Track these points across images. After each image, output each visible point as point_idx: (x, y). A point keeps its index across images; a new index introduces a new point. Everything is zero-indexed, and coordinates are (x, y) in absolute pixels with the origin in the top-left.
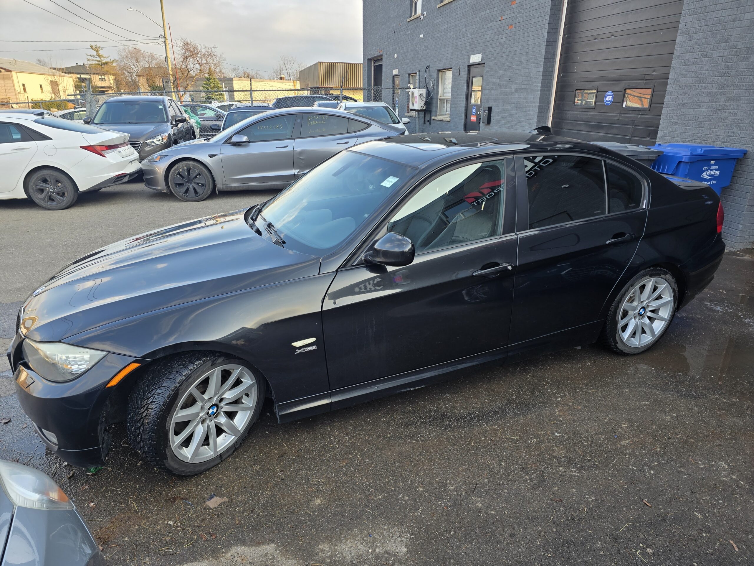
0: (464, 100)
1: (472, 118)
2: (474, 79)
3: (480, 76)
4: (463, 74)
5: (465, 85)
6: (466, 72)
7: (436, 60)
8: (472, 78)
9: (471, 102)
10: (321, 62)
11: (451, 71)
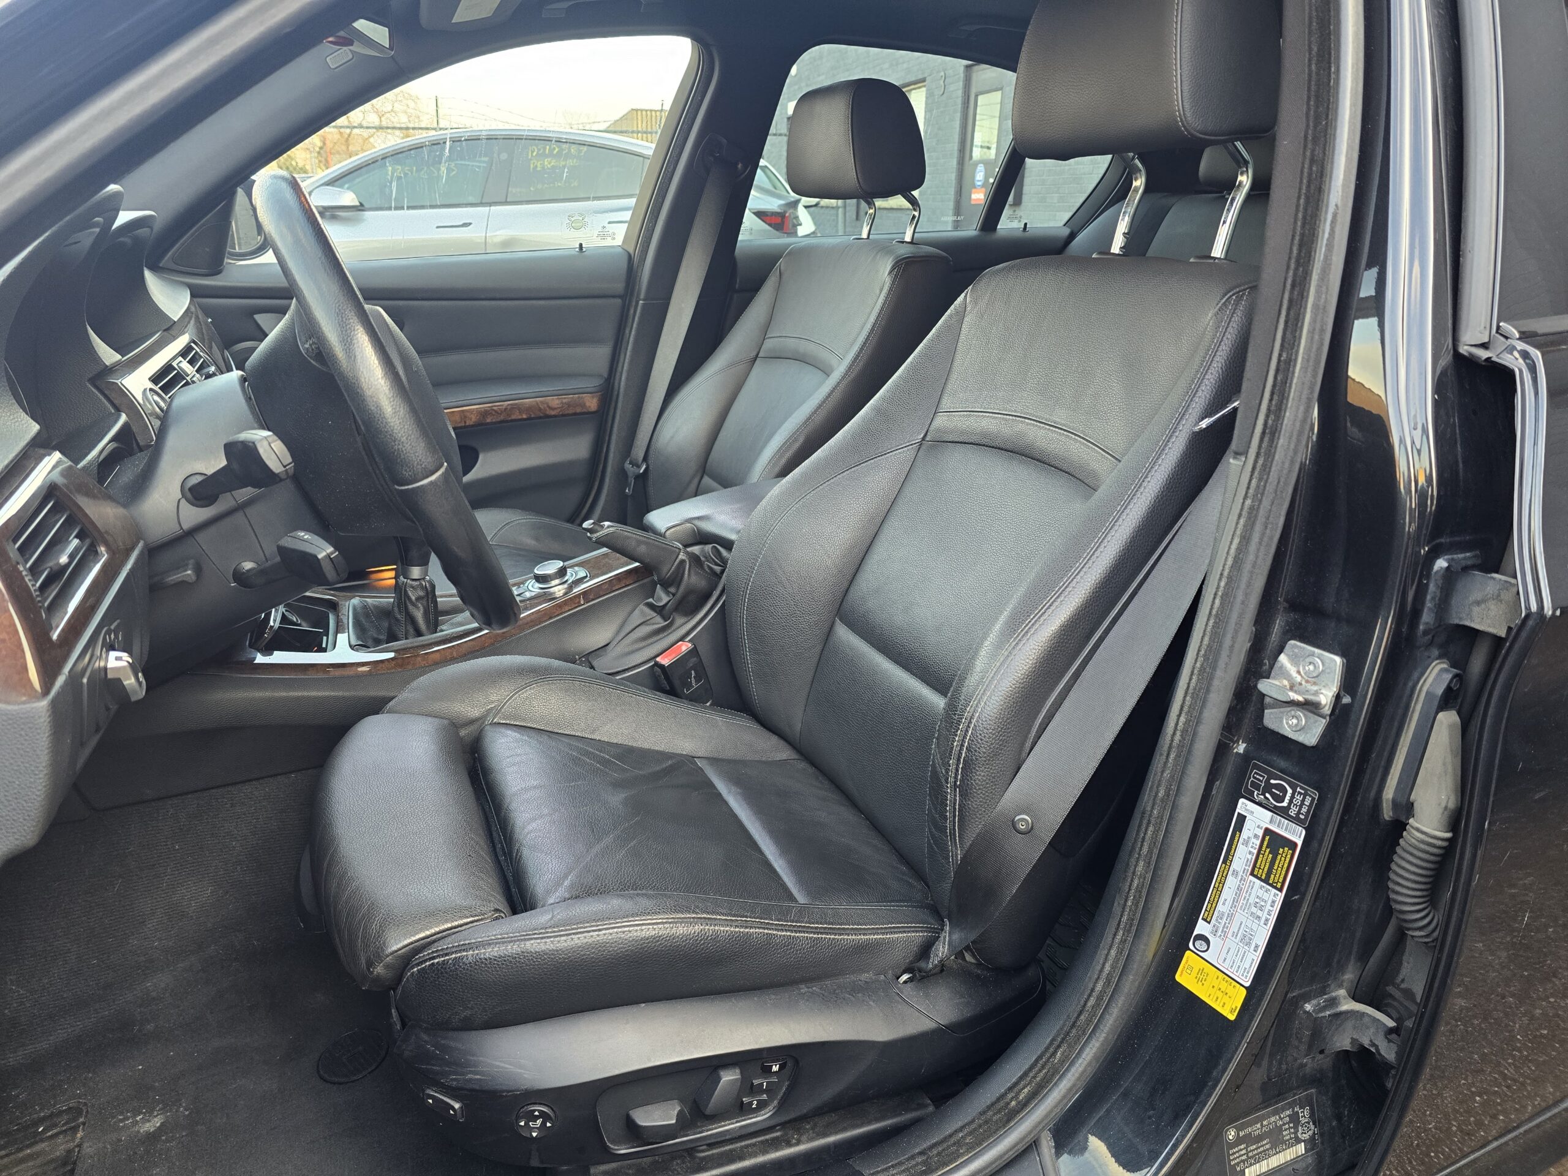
0: (956, 153)
1: (974, 196)
2: (980, 98)
3: (996, 90)
4: (951, 89)
5: (958, 116)
6: (961, 84)
7: (886, 66)
8: (976, 96)
9: (971, 157)
10: (637, 110)
11: (924, 89)
